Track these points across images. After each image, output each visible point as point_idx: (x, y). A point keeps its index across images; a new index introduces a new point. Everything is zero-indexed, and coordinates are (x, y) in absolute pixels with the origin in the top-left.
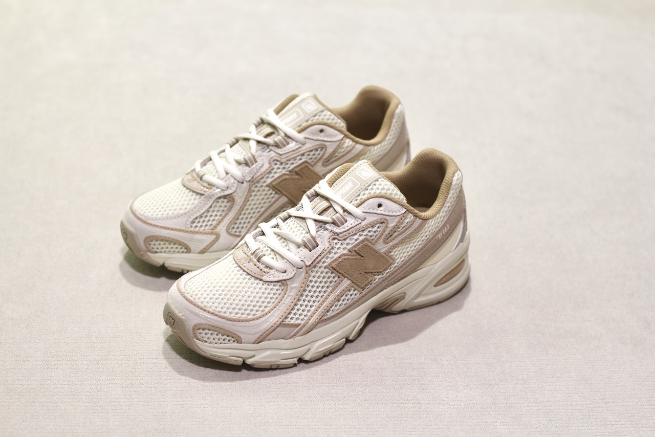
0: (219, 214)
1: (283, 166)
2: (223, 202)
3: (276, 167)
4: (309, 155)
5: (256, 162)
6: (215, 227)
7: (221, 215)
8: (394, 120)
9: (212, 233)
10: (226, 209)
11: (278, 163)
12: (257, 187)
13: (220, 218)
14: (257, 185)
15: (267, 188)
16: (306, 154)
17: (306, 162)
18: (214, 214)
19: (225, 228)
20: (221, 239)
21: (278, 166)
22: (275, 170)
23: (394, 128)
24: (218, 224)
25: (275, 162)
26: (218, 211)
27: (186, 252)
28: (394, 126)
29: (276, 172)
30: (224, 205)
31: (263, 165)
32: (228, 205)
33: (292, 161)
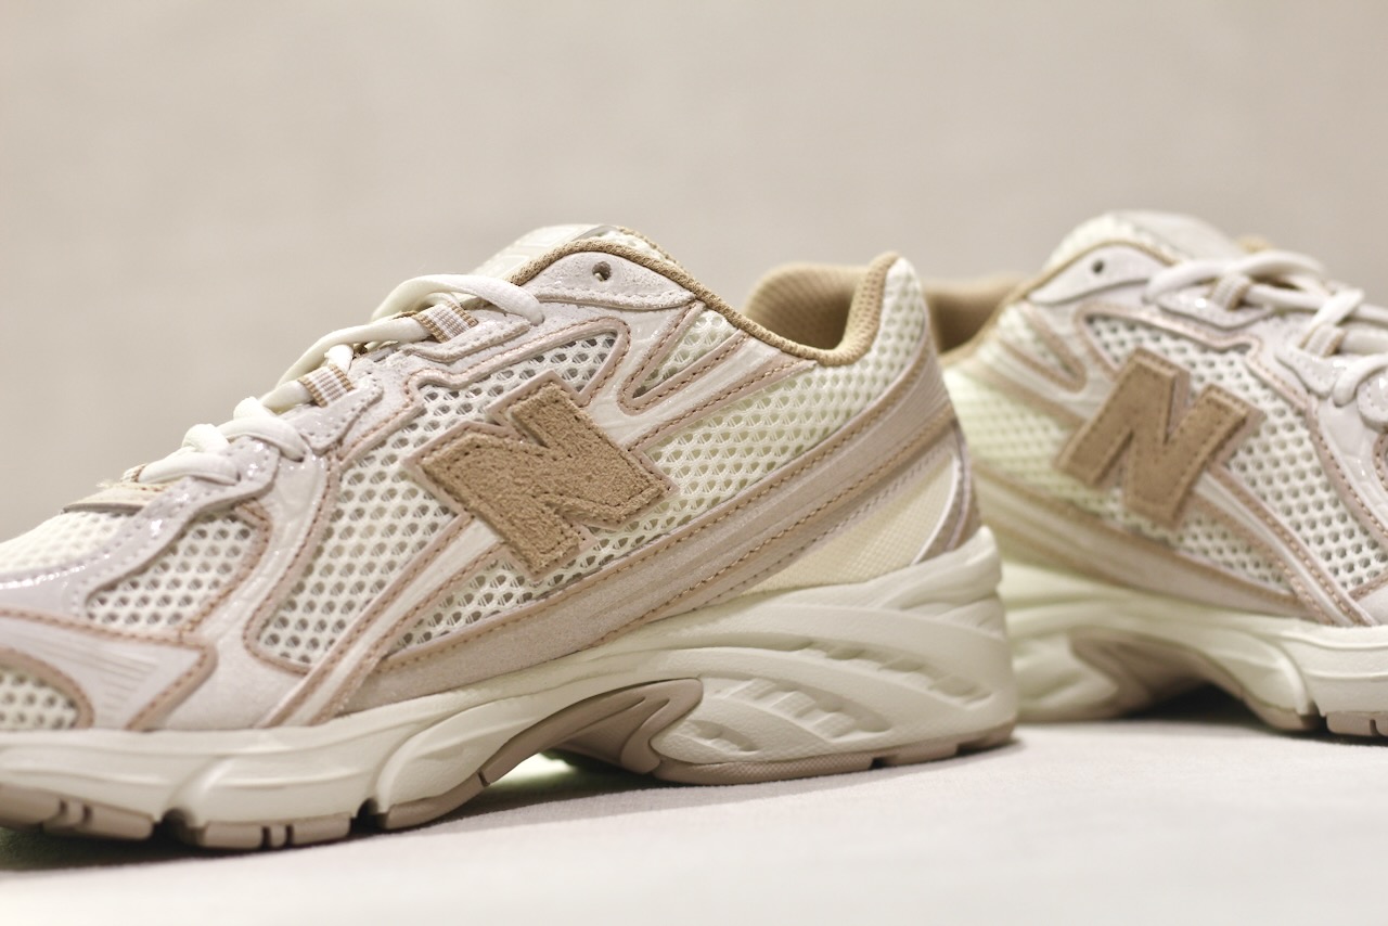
0: (207, 577)
1: (461, 400)
2: (223, 534)
3: (431, 406)
4: (562, 358)
5: (349, 387)
6: (195, 623)
7: (216, 584)
8: (888, 302)
9: (180, 643)
10: (235, 561)
11: (441, 392)
12: (359, 478)
13: (214, 592)
14: (358, 469)
15: (403, 486)
16: (548, 356)
17: (550, 380)
18: (187, 577)
19: (237, 631)
20: (222, 674)
21: (439, 401)
22: (429, 417)
23: (893, 329)
24: (205, 615)
25: (428, 389)
26: (205, 567)
27: (73, 725)
28: (891, 321)
29: (434, 425)
30: (224, 545)
31: (377, 400)
32: (245, 545)
33: (493, 382)
